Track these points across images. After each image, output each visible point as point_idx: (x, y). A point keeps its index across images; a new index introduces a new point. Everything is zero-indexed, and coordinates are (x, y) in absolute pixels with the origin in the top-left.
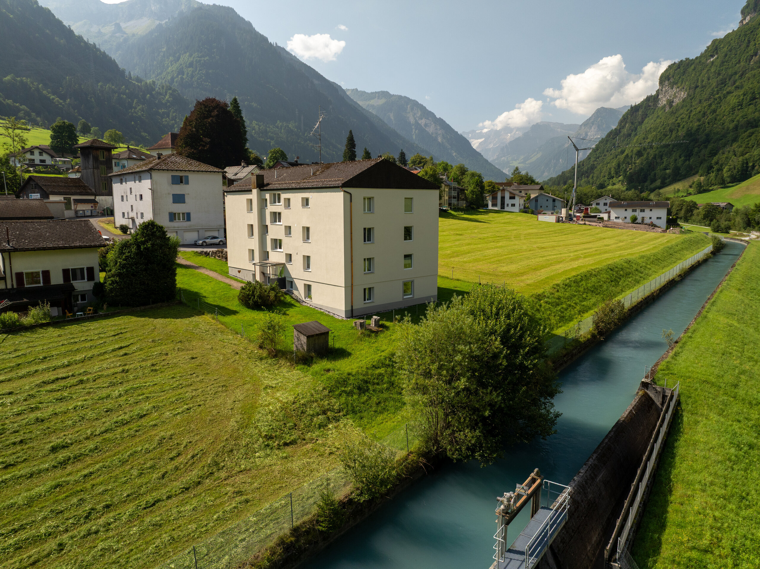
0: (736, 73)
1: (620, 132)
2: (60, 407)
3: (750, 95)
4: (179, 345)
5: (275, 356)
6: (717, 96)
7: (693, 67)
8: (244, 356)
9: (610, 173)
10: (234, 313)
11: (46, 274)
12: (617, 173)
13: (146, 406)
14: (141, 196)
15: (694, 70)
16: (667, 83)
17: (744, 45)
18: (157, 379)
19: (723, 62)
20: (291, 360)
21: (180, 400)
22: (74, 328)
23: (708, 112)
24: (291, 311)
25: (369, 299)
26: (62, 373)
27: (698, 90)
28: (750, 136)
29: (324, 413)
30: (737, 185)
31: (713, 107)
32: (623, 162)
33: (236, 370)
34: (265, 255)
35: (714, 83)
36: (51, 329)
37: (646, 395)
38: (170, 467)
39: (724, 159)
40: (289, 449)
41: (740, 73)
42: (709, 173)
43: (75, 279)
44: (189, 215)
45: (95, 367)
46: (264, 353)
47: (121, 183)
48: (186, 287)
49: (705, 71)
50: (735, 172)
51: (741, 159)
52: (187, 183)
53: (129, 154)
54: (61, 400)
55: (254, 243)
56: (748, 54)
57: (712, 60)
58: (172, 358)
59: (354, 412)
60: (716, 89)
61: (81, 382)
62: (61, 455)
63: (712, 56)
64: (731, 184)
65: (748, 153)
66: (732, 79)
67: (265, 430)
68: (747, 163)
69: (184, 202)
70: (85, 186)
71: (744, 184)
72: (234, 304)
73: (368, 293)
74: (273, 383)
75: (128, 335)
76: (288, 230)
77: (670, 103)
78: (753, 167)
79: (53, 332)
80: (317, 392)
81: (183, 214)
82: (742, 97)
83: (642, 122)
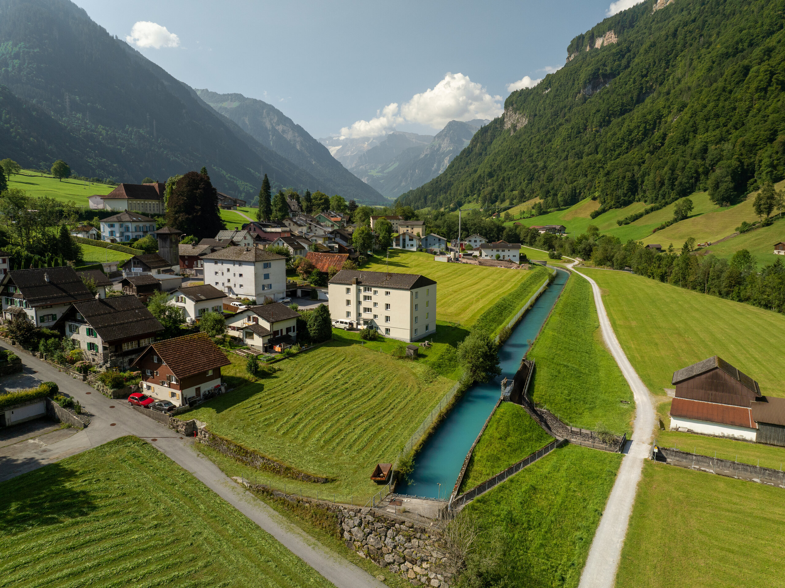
0: (565, 107)
1: (472, 151)
3: (576, 129)
6: (551, 127)
7: (532, 96)
8: (391, 359)
10: (365, 343)
12: (472, 192)
14: (241, 275)
15: (533, 99)
16: (511, 108)
17: (570, 83)
19: (555, 96)
23: (545, 140)
25: (416, 334)
27: (537, 118)
28: (577, 167)
30: (568, 208)
31: (549, 136)
32: (477, 181)
34: (359, 315)
35: (549, 112)
37: (524, 364)
39: (558, 185)
40: (432, 383)
41: (569, 107)
42: (547, 197)
43: (289, 332)
44: (271, 285)
46: (396, 358)
47: (216, 264)
49: (542, 102)
50: (567, 197)
51: (570, 186)
55: (351, 309)
56: (573, 91)
57: (547, 92)
59: (442, 373)
60: (550, 120)
63: (547, 89)
64: (564, 207)
65: (575, 181)
66: (563, 112)
67: (423, 379)
68: (575, 190)
69: (269, 278)
70: (164, 260)
71: (574, 208)
72: (361, 339)
73: (415, 331)
74: (412, 366)
76: (375, 304)
77: (514, 127)
78: (580, 193)
80: (428, 368)
81: (268, 285)
82: (570, 131)
83: (491, 143)
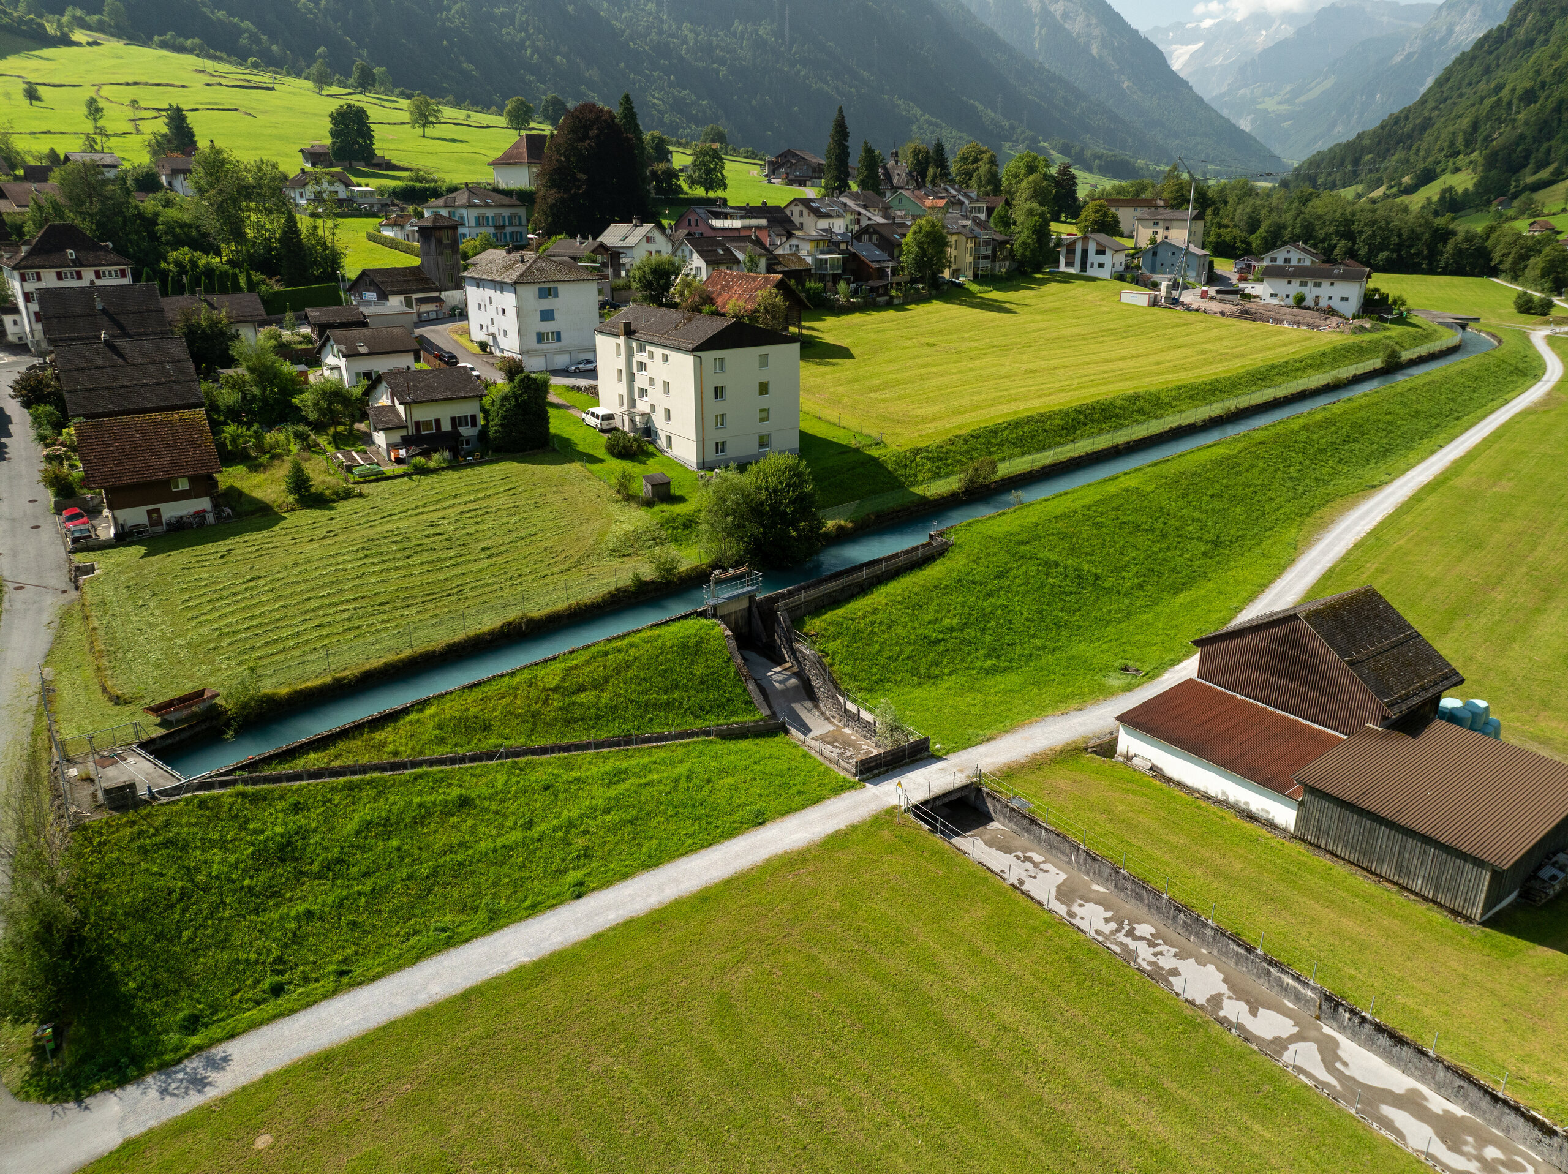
2: (479, 527)
4: (554, 489)
5: (628, 500)
8: (604, 499)
9: (1452, 144)
10: (601, 461)
11: (438, 421)
12: (1469, 144)
13: (534, 529)
14: (504, 311)
18: (540, 512)
20: (638, 503)
21: (557, 526)
22: (468, 472)
24: (651, 461)
25: (722, 451)
26: (472, 506)
29: (654, 539)
32: (1488, 118)
33: (597, 509)
34: (633, 403)
36: (451, 472)
38: (552, 561)
40: (625, 559)
43: (460, 425)
44: (559, 334)
45: (494, 503)
46: (620, 497)
47: (478, 287)
48: (558, 432)
52: (556, 296)
53: (469, 198)
54: (477, 523)
55: (622, 388)
58: (550, 498)
59: (676, 540)
61: (487, 513)
62: (489, 552)
67: (611, 546)
69: (553, 319)
70: (427, 279)
72: (601, 453)
73: (720, 447)
74: (622, 519)
75: (514, 479)
76: (652, 381)
79: (452, 474)
80: (651, 526)
81: (553, 333)
